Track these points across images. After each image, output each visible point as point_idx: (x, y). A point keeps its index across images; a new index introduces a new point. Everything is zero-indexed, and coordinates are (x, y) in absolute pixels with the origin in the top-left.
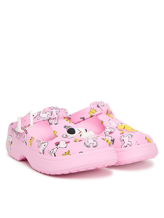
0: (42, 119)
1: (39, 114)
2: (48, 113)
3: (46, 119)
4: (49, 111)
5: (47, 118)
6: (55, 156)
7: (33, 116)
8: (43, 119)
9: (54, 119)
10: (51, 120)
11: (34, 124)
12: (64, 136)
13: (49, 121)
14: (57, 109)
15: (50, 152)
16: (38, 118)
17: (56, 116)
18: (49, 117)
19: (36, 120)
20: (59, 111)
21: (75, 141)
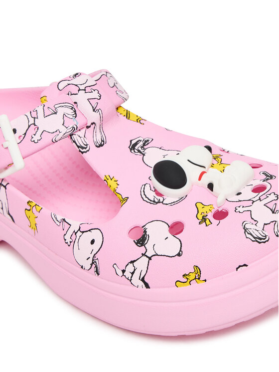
0: (47, 138)
1: (32, 121)
2: (61, 111)
3: (61, 135)
4: (63, 105)
5: (63, 130)
6: (147, 286)
7: (15, 131)
8: (51, 136)
9: (88, 127)
10: (79, 133)
11: (23, 158)
12: (151, 195)
13: (75, 137)
14: (88, 89)
15: (124, 271)
16: (36, 138)
17: (94, 117)
18: (71, 123)
19: (29, 147)
20: (97, 96)
21: (200, 217)
